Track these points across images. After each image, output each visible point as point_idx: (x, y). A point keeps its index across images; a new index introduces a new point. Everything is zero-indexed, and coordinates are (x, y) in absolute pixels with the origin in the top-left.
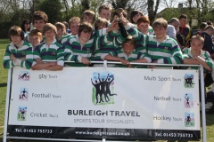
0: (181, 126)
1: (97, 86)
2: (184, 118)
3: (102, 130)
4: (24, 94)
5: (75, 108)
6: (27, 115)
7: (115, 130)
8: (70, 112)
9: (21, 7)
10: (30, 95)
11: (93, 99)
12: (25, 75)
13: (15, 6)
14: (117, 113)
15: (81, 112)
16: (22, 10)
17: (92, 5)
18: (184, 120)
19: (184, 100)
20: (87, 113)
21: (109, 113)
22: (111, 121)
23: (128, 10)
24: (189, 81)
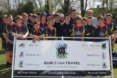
0: (101, 68)
1: (59, 50)
2: (102, 64)
3: (62, 71)
4: (22, 54)
5: (48, 61)
6: (24, 65)
7: (68, 71)
8: (45, 63)
9: (12, 8)
10: (25, 55)
11: (57, 56)
13: (9, 8)
14: (69, 63)
15: (51, 63)
16: (13, 10)
17: (51, 7)
18: (102, 66)
20: (54, 63)
21: (65, 63)
22: (66, 67)
23: (70, 9)
24: (104, 46)
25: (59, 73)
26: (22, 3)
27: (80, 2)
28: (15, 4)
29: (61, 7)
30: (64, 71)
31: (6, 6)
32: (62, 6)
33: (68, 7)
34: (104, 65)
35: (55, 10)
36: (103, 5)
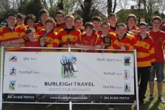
3: (68, 95)
4: (13, 72)
5: (49, 81)
6: (16, 86)
7: (77, 96)
8: (46, 84)
9: (11, 7)
11: (62, 75)
13: (7, 6)
14: (79, 84)
15: (54, 84)
16: (12, 10)
17: (66, 7)
19: (124, 74)
20: (58, 84)
21: (74, 84)
22: (75, 89)
23: (93, 10)
24: (127, 61)
25: (64, 98)
28: (15, 1)
29: (79, 7)
30: (72, 96)
32: (82, 6)
33: (90, 7)
34: (127, 87)
35: (71, 10)
36: (139, 5)
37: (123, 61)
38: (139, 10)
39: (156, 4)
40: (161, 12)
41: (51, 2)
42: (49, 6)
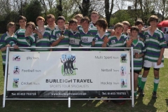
2: (120, 82)
3: (68, 92)
4: (16, 70)
5: (51, 78)
6: (19, 84)
7: (77, 92)
9: (12, 10)
10: (20, 71)
11: (62, 72)
12: (17, 57)
13: (8, 9)
14: (78, 81)
15: (55, 81)
16: (13, 12)
19: (120, 71)
20: (59, 81)
21: (73, 81)
22: (74, 86)
23: (91, 11)
24: (124, 58)
25: (64, 94)
26: (26, 3)
27: (104, 2)
28: (16, 3)
29: (78, 8)
30: (71, 92)
31: (4, 7)
32: (80, 8)
33: (88, 8)
34: (123, 83)
35: (70, 12)
36: (136, 5)
37: (120, 58)
38: (136, 10)
39: (152, 4)
40: (157, 11)
41: (50, 4)
42: (49, 8)
